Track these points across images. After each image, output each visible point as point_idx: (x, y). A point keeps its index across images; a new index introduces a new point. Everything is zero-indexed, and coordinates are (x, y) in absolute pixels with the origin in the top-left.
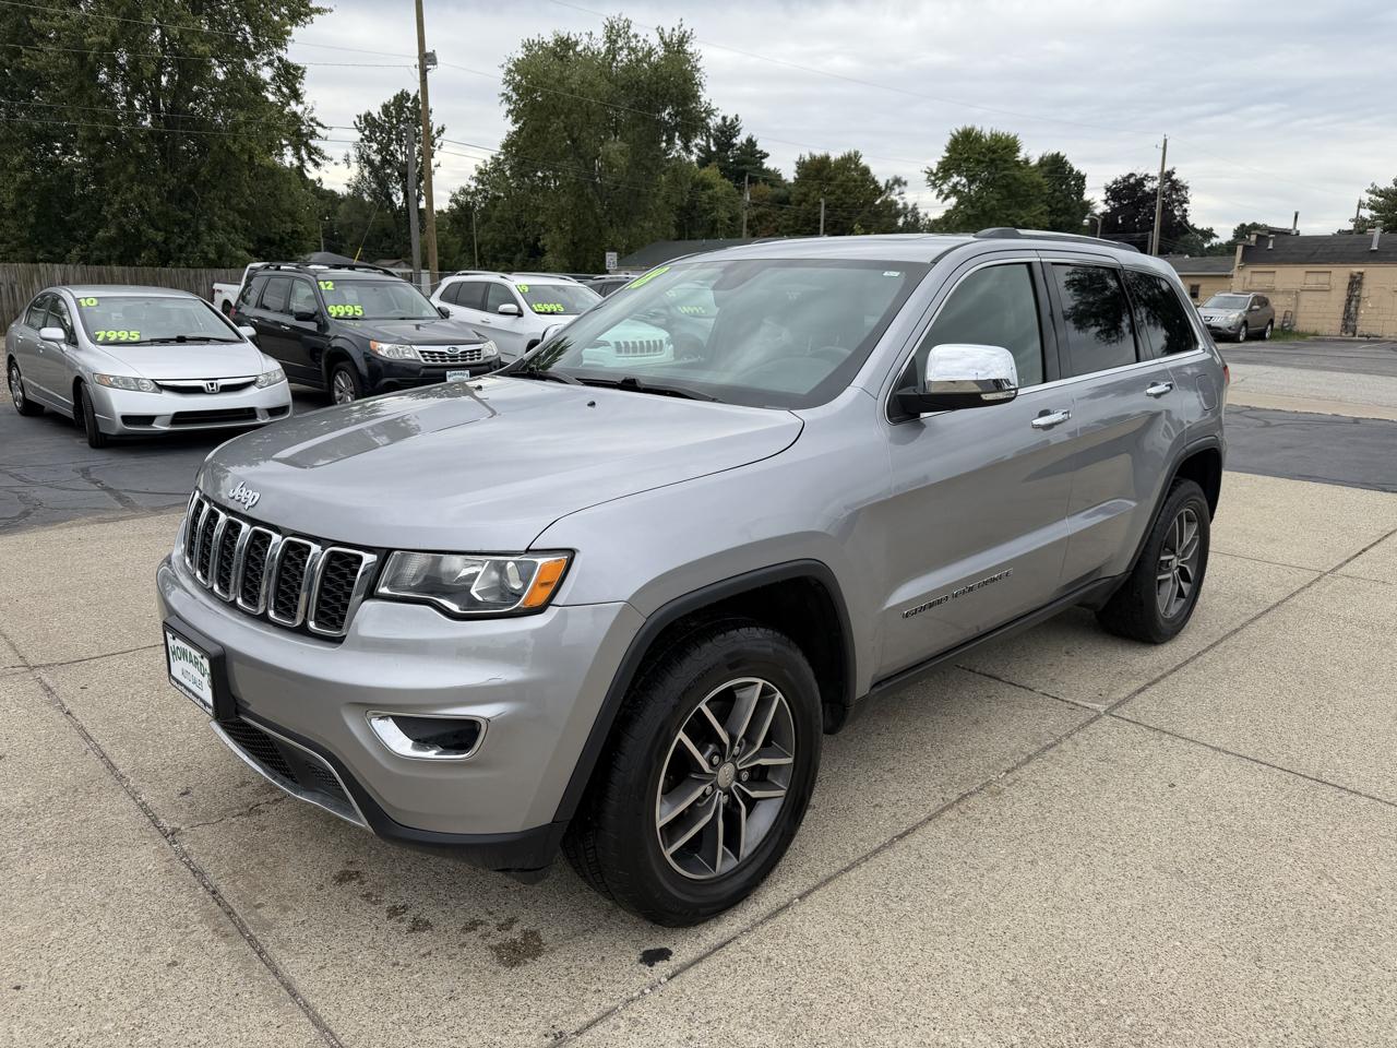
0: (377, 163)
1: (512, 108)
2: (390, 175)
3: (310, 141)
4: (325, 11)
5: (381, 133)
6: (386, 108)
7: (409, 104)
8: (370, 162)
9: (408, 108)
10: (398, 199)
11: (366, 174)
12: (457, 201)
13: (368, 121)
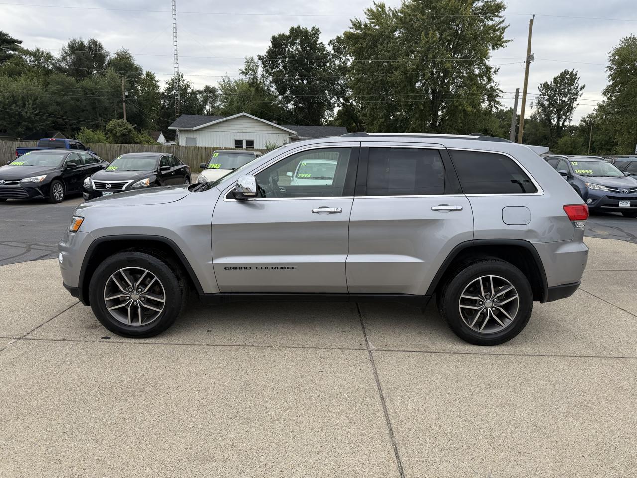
0: (547, 105)
1: (612, 73)
2: (552, 111)
3: (495, 99)
4: (509, 41)
5: (551, 91)
6: (555, 79)
7: (568, 76)
8: (543, 105)
9: (567, 78)
10: (554, 122)
11: (540, 110)
12: (584, 121)
13: (546, 86)
